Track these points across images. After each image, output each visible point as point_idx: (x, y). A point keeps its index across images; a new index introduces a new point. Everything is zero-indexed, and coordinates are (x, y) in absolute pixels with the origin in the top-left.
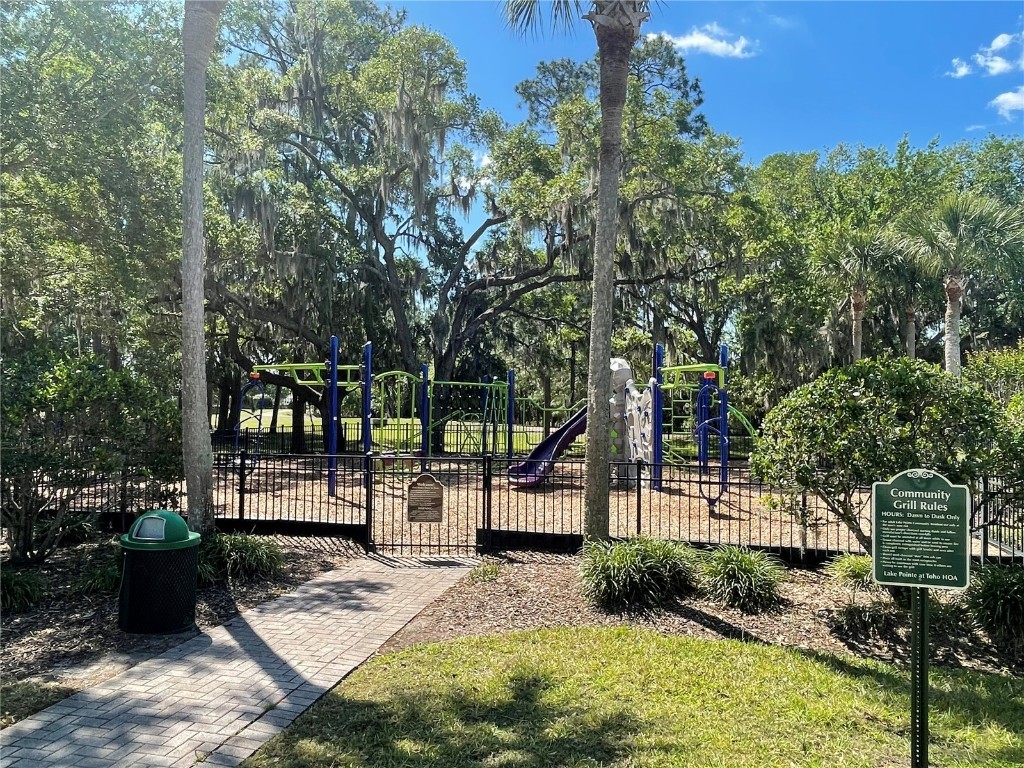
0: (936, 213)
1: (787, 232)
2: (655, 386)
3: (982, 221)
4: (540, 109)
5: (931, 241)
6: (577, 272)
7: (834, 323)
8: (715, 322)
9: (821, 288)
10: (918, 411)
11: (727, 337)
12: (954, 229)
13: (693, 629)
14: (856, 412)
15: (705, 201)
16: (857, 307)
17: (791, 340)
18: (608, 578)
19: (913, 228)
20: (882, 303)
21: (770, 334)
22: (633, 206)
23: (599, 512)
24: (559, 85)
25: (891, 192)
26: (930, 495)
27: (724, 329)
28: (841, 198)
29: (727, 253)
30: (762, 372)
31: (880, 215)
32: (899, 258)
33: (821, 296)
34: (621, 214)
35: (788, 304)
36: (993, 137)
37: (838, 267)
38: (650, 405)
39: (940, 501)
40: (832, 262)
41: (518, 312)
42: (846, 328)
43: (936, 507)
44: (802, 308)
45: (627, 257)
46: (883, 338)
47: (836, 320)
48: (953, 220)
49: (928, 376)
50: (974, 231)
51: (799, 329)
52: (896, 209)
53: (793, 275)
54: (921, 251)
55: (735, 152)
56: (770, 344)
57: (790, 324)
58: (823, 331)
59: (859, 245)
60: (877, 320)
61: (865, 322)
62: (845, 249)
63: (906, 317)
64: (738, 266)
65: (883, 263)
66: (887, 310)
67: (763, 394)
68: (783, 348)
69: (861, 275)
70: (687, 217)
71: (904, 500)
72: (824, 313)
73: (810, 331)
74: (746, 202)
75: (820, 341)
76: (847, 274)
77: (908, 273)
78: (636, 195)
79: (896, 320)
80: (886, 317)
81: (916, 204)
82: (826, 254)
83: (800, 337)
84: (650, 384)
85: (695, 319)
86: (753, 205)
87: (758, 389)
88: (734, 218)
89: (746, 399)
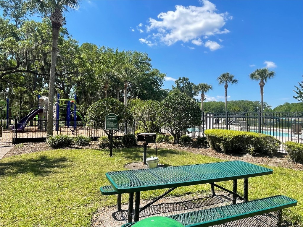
0: (123, 68)
1: (90, 66)
2: (57, 104)
3: (132, 71)
4: (8, 11)
5: (122, 74)
6: (26, 70)
7: (101, 91)
8: (68, 88)
9: (98, 82)
10: (115, 108)
11: (71, 93)
12: (126, 72)
13: (73, 149)
14: (104, 107)
15: (68, 56)
16: (106, 88)
17: (90, 95)
18: (54, 142)
19: (118, 71)
20: (112, 87)
21: (85, 92)
22: (47, 53)
23: (50, 129)
24: (16, 5)
25: (114, 61)
26: (113, 117)
27: (70, 91)
28: (103, 60)
29: (74, 70)
30: (82, 103)
31: (112, 66)
32: (116, 77)
33: (98, 84)
34: (44, 55)
35: (90, 85)
36: (136, 51)
37: (102, 77)
38: (56, 109)
39: (115, 118)
40: (101, 76)
41: (4, 80)
42: (103, 92)
43: (114, 118)
44: (93, 87)
45: (43, 67)
46: (112, 96)
47: (101, 90)
48: (126, 70)
49: (116, 101)
50: (130, 73)
51: (92, 92)
52: (115, 65)
53: (91, 77)
54: (119, 77)
55: (77, 44)
56: (85, 95)
57: (90, 90)
58: (98, 93)
59: (107, 72)
60: (111, 91)
61: (108, 92)
62: (104, 73)
63: (117, 91)
64: (77, 74)
65: (112, 78)
66: (113, 88)
67: (82, 109)
68: (88, 97)
69: (107, 80)
70: (63, 59)
71: (110, 118)
72: (98, 88)
73: (95, 93)
74: (79, 58)
75: (97, 95)
76: (104, 79)
77: (117, 81)
78: (48, 50)
79: (115, 91)
80: (113, 91)
81: (120, 64)
82: (99, 74)
83: (92, 94)
84: (56, 104)
85: (62, 87)
86: (82, 59)
87: (81, 108)
88: (76, 61)
89: (78, 110)
